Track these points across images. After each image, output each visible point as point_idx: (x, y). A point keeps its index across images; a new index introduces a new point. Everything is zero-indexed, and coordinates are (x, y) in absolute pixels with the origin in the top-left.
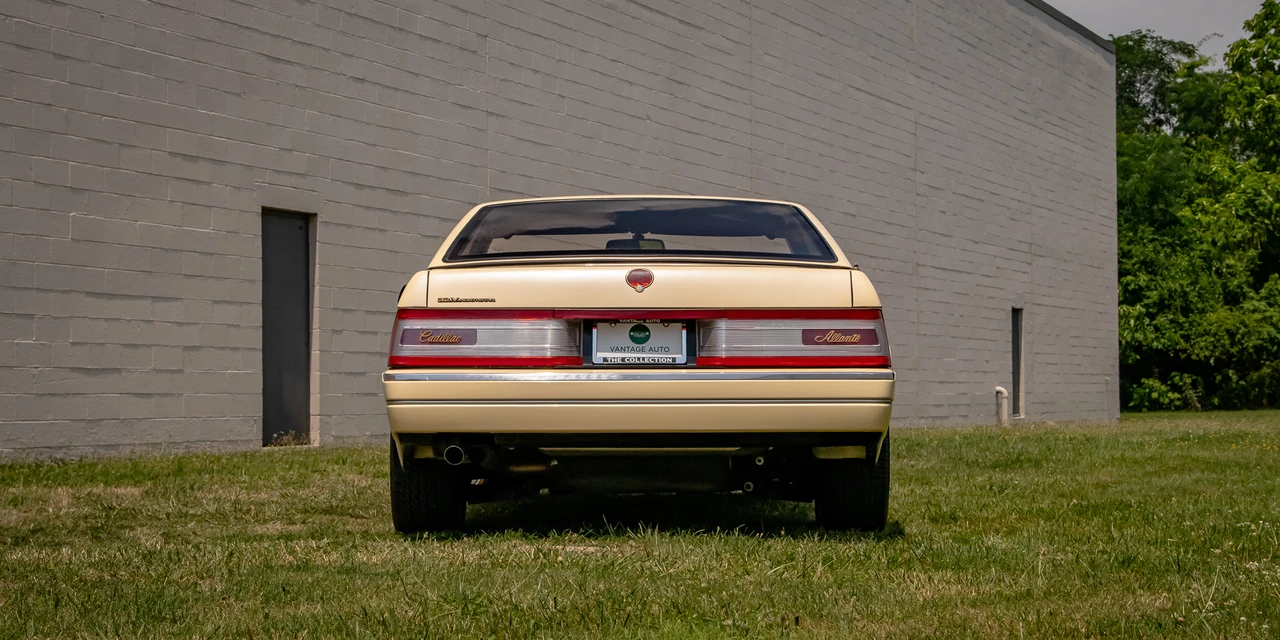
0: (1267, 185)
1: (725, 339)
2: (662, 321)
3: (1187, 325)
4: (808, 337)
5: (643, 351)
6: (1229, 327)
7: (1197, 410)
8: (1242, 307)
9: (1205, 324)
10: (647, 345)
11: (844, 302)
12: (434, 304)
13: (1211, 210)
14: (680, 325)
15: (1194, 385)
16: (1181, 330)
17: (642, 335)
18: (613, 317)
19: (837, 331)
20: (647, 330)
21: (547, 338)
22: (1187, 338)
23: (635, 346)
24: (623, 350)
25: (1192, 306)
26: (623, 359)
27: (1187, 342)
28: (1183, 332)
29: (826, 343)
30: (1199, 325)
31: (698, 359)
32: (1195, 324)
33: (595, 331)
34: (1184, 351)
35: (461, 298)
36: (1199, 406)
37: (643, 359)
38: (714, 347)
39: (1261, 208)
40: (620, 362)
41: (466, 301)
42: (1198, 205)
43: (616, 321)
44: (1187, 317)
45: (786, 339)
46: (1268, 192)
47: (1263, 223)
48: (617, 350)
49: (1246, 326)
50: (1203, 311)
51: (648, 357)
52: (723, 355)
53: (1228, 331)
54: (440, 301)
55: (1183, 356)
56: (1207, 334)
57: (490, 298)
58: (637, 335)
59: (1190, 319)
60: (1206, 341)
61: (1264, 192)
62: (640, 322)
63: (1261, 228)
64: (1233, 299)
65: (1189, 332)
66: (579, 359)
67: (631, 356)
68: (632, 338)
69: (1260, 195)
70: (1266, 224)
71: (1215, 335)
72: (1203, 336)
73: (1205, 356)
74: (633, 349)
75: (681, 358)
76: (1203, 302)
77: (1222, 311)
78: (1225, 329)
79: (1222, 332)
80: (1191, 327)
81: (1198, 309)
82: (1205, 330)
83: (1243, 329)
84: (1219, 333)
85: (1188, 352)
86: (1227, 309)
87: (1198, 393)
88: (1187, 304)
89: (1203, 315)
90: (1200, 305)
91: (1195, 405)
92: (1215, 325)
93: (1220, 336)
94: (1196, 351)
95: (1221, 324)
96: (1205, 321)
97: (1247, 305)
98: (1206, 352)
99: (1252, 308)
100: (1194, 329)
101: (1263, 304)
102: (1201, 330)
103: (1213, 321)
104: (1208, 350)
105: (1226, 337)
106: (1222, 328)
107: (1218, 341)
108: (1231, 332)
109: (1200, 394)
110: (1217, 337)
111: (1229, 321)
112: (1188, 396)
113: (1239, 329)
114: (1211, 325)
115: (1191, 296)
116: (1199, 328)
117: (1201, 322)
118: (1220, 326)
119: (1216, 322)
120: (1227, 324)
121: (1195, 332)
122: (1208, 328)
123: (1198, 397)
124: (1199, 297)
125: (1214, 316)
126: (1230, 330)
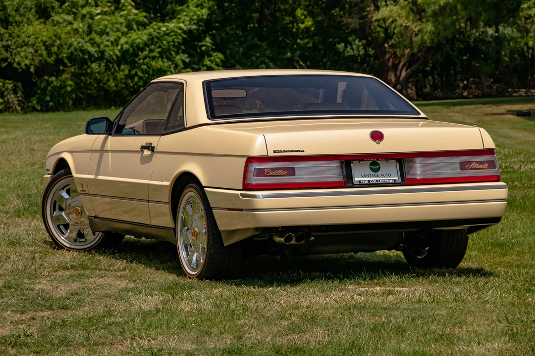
1: (418, 169)
2: (386, 160)
3: (7, 36)
4: (463, 166)
5: (377, 176)
6: (44, 39)
7: (17, 112)
8: (53, 21)
9: (23, 35)
10: (379, 173)
11: (479, 147)
12: (271, 154)
14: (395, 161)
15: (15, 91)
17: (376, 167)
18: (361, 158)
19: (477, 162)
20: (378, 164)
21: (332, 171)
22: (7, 48)
23: (374, 173)
24: (368, 176)
25: (11, 19)
26: (369, 181)
27: (7, 51)
28: (4, 43)
29: (472, 169)
30: (19, 36)
31: (406, 180)
32: (14, 35)
33: (352, 165)
34: (5, 60)
35: (286, 150)
36: (19, 108)
37: (379, 181)
38: (415, 174)
40: (367, 183)
41: (289, 151)
43: (362, 160)
44: (7, 29)
45: (450, 168)
48: (364, 176)
49: (60, 39)
50: (18, 24)
51: (382, 179)
52: (418, 178)
53: (44, 43)
54: (275, 152)
55: (5, 65)
56: (26, 45)
57: (301, 149)
58: (374, 167)
59: (10, 31)
60: (25, 51)
62: (375, 161)
64: (44, 13)
65: (9, 43)
66: (348, 181)
67: (373, 179)
68: (371, 169)
71: (33, 45)
72: (22, 47)
73: (26, 65)
74: (373, 176)
75: (397, 178)
76: (21, 15)
77: (37, 24)
78: (42, 41)
79: (39, 43)
80: (11, 38)
81: (16, 22)
82: (24, 41)
83: (58, 42)
84: (36, 44)
85: (9, 60)
86: (41, 23)
87: (18, 97)
88: (5, 17)
89: (21, 27)
90: (18, 18)
91: (16, 108)
92: (33, 37)
93: (37, 47)
94: (17, 59)
95: (37, 36)
96: (23, 33)
97: (56, 18)
98: (27, 62)
99: (61, 20)
100: (14, 40)
101: (70, 18)
102: (20, 41)
103: (30, 34)
104: (27, 58)
105: (43, 48)
106: (39, 40)
107: (36, 51)
108: (47, 44)
109: (20, 98)
110: (35, 47)
111: (44, 34)
112: (10, 100)
113: (55, 41)
114: (29, 37)
115: (9, 10)
116: (18, 39)
117: (19, 33)
118: (37, 38)
119: (33, 35)
120: (43, 36)
121: (15, 43)
122: (26, 40)
123: (18, 100)
124: (17, 11)
125: (31, 29)
126: (46, 42)
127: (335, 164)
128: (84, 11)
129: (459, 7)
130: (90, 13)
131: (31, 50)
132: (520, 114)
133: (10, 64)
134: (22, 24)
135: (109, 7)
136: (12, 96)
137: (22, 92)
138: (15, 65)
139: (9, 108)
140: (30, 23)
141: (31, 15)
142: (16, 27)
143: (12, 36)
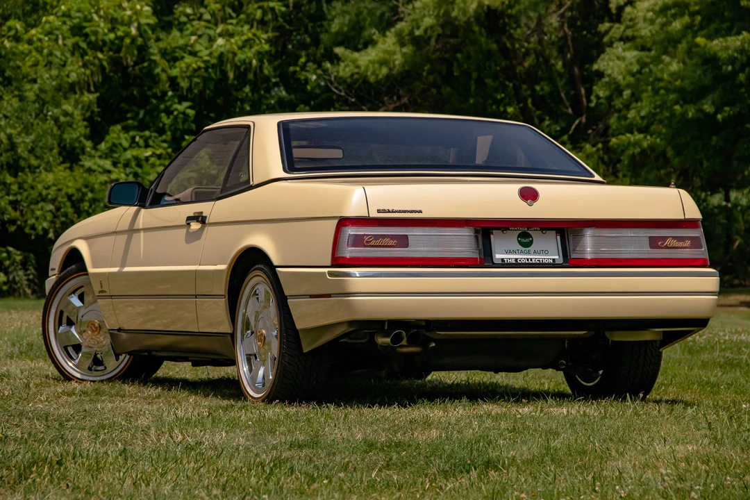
0: (99, 9)
1: (589, 245)
2: (542, 229)
3: (15, 188)
4: (654, 243)
5: (529, 253)
6: (71, 191)
7: (26, 296)
8: (83, 166)
9: (40, 187)
10: (532, 248)
11: (678, 215)
12: (374, 214)
13: (26, 37)
14: (554, 232)
15: (24, 265)
16: (8, 194)
17: (527, 240)
18: (505, 225)
19: (674, 238)
20: (530, 236)
21: (461, 243)
22: (15, 204)
23: (523, 249)
24: (514, 252)
25: (22, 163)
26: (516, 260)
27: (15, 209)
28: (11, 198)
29: (666, 247)
30: (33, 188)
31: (570, 261)
32: (26, 186)
33: (492, 236)
34: (13, 222)
35: (395, 209)
36: (29, 291)
37: (531, 259)
38: (584, 252)
39: (93, 38)
40: (514, 262)
41: (400, 212)
42: (10, 29)
43: (507, 229)
44: (16, 176)
45: (635, 244)
46: (100, 17)
47: (96, 57)
48: (510, 252)
49: (92, 191)
50: (33, 169)
51: (535, 258)
52: (589, 257)
53: (70, 197)
54: (379, 211)
55: (12, 229)
56: (44, 200)
57: (418, 209)
58: (523, 240)
59: (20, 180)
60: (42, 209)
61: (95, 17)
62: (525, 230)
63: (93, 64)
64: (71, 156)
65: (19, 197)
66: (484, 259)
67: (522, 257)
68: (520, 242)
69: (91, 20)
70: (99, 59)
71: (53, 201)
72: (37, 203)
73: (44, 229)
74: (522, 252)
75: (557, 257)
76: (37, 158)
77: (60, 171)
78: (67, 194)
79: (63, 198)
80: (21, 191)
81: (29, 167)
82: (40, 194)
83: (90, 195)
84: (60, 199)
85: (19, 223)
86: (65, 169)
87: (29, 275)
88: (14, 160)
89: (37, 174)
90: (34, 162)
91: (24, 291)
92: (54, 188)
93: (60, 202)
94: (32, 221)
95: (60, 187)
96: (39, 182)
97: (88, 163)
98: (45, 225)
99: (94, 167)
100: (25, 194)
101: (107, 164)
102: (34, 194)
103: (50, 184)
104: (45, 219)
105: (68, 204)
106: (63, 192)
107: (58, 209)
108: (74, 198)
109: (31, 277)
110: (57, 203)
111: (70, 184)
112: (17, 279)
113: (84, 194)
114: (48, 188)
115: (19, 150)
116: (32, 192)
117: (34, 184)
118: (60, 190)
119: (54, 185)
120: (68, 187)
121: (27, 198)
122: (44, 192)
123: (28, 280)
124: (31, 151)
125: (50, 176)
126: (73, 195)
127: (467, 233)
128: (129, 154)
130: (136, 158)
131: (51, 207)
133: (20, 228)
134: (38, 170)
135: (165, 149)
136: (21, 273)
137: (35, 268)
138: (27, 230)
139: (15, 290)
140: (49, 169)
141: (53, 156)
142: (29, 174)
143: (23, 188)
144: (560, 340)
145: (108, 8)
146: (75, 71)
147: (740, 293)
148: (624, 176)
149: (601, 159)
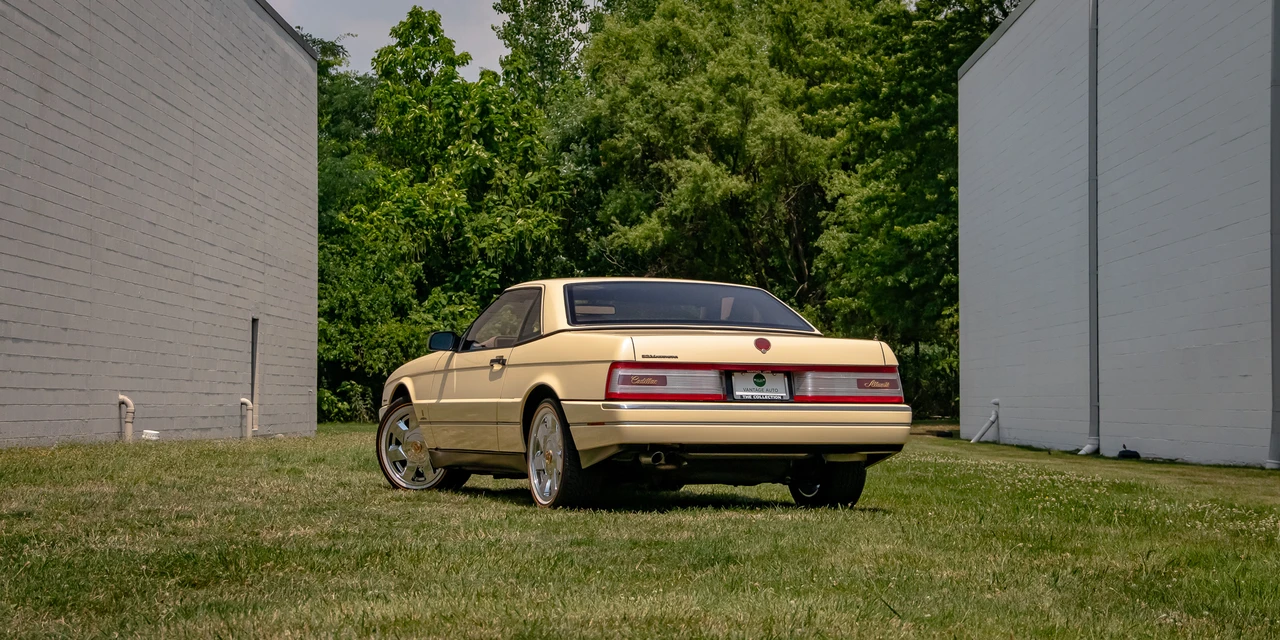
1: (810, 385)
2: (773, 372)
3: (357, 336)
4: (861, 384)
5: (762, 391)
6: (400, 339)
7: (365, 422)
8: (410, 319)
9: (376, 335)
10: (765, 387)
11: (879, 362)
12: (639, 359)
13: (368, 217)
14: (782, 374)
15: (363, 395)
16: (352, 341)
17: (761, 381)
18: (744, 369)
19: (876, 380)
20: (763, 377)
21: (710, 383)
22: (357, 349)
23: (758, 387)
24: (751, 390)
25: (363, 317)
26: (752, 396)
27: (357, 353)
28: (354, 344)
29: (871, 387)
30: (371, 336)
31: (795, 398)
32: (366, 335)
33: (733, 377)
34: (355, 363)
35: (656, 355)
36: (366, 417)
37: (764, 396)
38: (806, 391)
39: (421, 219)
40: (750, 398)
41: (660, 357)
42: (357, 211)
43: (745, 372)
44: (358, 327)
45: (846, 385)
46: (426, 202)
47: (422, 234)
48: (747, 390)
49: (418, 339)
50: (371, 322)
51: (767, 395)
52: (810, 395)
53: (400, 344)
54: (643, 357)
55: (355, 368)
56: (379, 346)
57: (674, 355)
58: (758, 381)
59: (361, 330)
60: (378, 353)
61: (423, 203)
62: (759, 373)
63: (421, 239)
64: (401, 311)
65: (360, 344)
66: (727, 395)
67: (757, 394)
68: (755, 382)
69: (419, 205)
70: (425, 235)
71: (387, 347)
72: (375, 348)
73: (379, 369)
74: (757, 390)
75: (785, 395)
76: (374, 313)
77: (393, 323)
78: (397, 341)
79: (394, 344)
80: (362, 338)
81: (368, 320)
82: (377, 341)
83: (416, 342)
84: (392, 345)
85: (360, 364)
86: (397, 321)
87: (367, 404)
88: (357, 314)
89: (374, 326)
90: (372, 316)
91: (363, 417)
92: (388, 337)
93: (392, 348)
94: (369, 363)
95: (392, 335)
96: (376, 332)
97: (414, 316)
98: (380, 365)
99: (420, 320)
100: (365, 341)
101: (430, 317)
102: (373, 342)
103: (384, 333)
104: (381, 362)
105: (399, 349)
106: (395, 340)
107: (391, 353)
109: (368, 406)
110: (390, 349)
111: (400, 333)
112: (358, 407)
113: (412, 342)
114: (383, 336)
115: (361, 307)
116: (371, 339)
117: (372, 333)
118: (392, 338)
119: (388, 334)
120: (398, 335)
121: (367, 344)
122: (380, 340)
123: (366, 408)
124: (370, 307)
125: (385, 327)
126: (402, 342)
127: (713, 374)
128: (447, 310)
129: (873, 312)
130: (453, 313)
131: (385, 351)
132: (941, 434)
133: (361, 368)
134: (375, 323)
135: (474, 305)
136: (361, 402)
137: (372, 400)
138: (366, 369)
139: (356, 416)
140: (384, 322)
141: (387, 312)
142: (368, 326)
143: (364, 336)
144: (787, 460)
145: (433, 196)
146: (406, 245)
147: (926, 424)
148: (837, 330)
149: (820, 317)
